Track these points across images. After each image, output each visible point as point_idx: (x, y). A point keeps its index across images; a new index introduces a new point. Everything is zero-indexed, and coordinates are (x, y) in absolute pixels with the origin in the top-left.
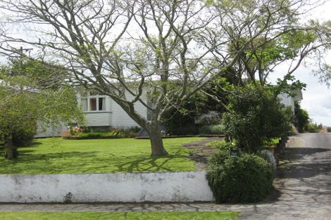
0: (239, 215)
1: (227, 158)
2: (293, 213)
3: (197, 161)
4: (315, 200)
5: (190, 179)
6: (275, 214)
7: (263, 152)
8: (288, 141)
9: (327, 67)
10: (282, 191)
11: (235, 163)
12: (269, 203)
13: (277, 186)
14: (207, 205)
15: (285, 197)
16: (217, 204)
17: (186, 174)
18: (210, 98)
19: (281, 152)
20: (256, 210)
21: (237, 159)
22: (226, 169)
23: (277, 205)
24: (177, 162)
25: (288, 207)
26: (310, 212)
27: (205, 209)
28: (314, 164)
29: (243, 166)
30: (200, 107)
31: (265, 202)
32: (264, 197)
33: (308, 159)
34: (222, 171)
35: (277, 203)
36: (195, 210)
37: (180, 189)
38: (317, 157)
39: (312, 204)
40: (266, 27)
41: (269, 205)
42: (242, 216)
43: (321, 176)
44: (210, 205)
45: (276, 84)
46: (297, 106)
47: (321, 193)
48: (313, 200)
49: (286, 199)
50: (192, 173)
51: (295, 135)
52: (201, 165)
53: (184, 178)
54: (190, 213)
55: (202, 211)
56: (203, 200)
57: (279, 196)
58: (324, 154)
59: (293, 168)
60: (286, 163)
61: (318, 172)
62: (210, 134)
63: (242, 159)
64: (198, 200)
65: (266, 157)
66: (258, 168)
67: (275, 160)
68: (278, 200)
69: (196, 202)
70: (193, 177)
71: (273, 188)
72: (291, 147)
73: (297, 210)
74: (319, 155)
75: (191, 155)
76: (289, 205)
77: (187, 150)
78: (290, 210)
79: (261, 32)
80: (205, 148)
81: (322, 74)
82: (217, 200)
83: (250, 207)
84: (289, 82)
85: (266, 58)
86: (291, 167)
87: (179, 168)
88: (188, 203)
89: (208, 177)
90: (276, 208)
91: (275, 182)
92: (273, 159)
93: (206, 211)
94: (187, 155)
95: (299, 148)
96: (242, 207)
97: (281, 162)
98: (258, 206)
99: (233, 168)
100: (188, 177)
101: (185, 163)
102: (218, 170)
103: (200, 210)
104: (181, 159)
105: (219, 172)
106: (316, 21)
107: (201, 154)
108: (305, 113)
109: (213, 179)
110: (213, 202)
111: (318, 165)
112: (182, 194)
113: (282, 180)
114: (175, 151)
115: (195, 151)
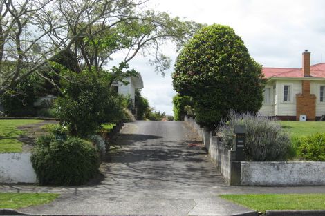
0: (58, 197)
1: (53, 141)
2: (110, 196)
3: (26, 143)
4: (136, 184)
5: (15, 161)
6: (93, 197)
7: (93, 137)
8: (123, 127)
9: (164, 58)
10: (107, 175)
11: (60, 147)
12: (91, 186)
13: (102, 170)
14: (29, 187)
15: (108, 181)
16: (40, 186)
17: (11, 155)
18: (47, 81)
19: (113, 137)
20: (75, 193)
21: (62, 143)
22: (50, 152)
23: (99, 189)
24: (6, 143)
25: (108, 191)
26: (127, 196)
27: (27, 190)
28: (142, 151)
29: (68, 149)
30: (38, 89)
31: (87, 186)
32: (88, 181)
33: (138, 145)
34: (47, 153)
35: (99, 186)
36: (16, 191)
37: (5, 171)
38: (147, 144)
39: (131, 189)
40: (102, 14)
41: (90, 189)
42: (61, 198)
43: (146, 163)
44: (33, 187)
45: (111, 71)
46: (137, 94)
47: (143, 178)
48: (133, 185)
49: (108, 183)
50: (17, 154)
51: (131, 121)
52: (28, 147)
53: (9, 159)
54: (10, 194)
55: (23, 192)
56: (26, 182)
57: (103, 180)
58: (155, 141)
59: (121, 153)
60: (117, 148)
61: (145, 158)
62: (48, 117)
63: (67, 142)
64: (22, 181)
65: (95, 142)
66: (82, 151)
67: (104, 145)
68: (101, 184)
69: (19, 184)
70: (18, 159)
71: (98, 172)
72: (125, 133)
73: (114, 193)
74: (150, 142)
75: (22, 136)
76: (109, 189)
77: (19, 132)
78: (109, 193)
79: (97, 19)
80: (38, 131)
81: (158, 64)
82: (40, 182)
83: (72, 190)
84: (124, 70)
85: (103, 45)
86: (120, 153)
87: (6, 149)
88: (11, 185)
89: (33, 159)
90: (96, 191)
91: (101, 166)
92: (103, 144)
93: (27, 192)
94: (18, 136)
95: (132, 135)
96: (64, 189)
97: (111, 147)
98: (80, 189)
99: (57, 151)
100: (13, 158)
101: (13, 145)
102: (43, 152)
103: (21, 192)
104: (10, 141)
105: (44, 154)
106: (151, 12)
107: (31, 136)
108: (146, 101)
109: (38, 161)
110: (36, 184)
111: (147, 151)
112: (6, 175)
113: (109, 165)
114: (7, 132)
115: (27, 133)
